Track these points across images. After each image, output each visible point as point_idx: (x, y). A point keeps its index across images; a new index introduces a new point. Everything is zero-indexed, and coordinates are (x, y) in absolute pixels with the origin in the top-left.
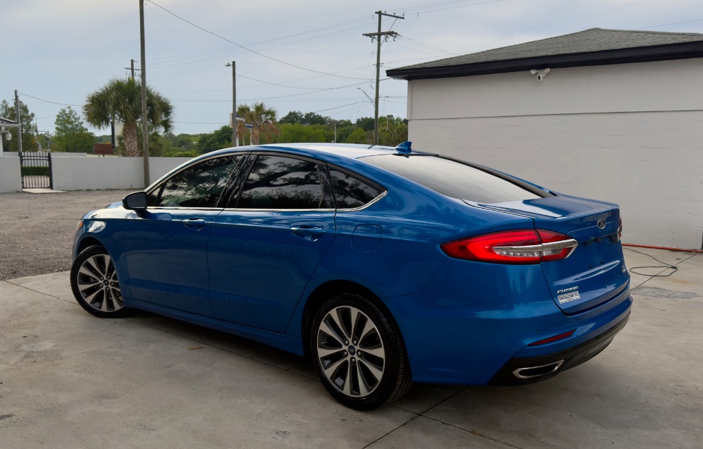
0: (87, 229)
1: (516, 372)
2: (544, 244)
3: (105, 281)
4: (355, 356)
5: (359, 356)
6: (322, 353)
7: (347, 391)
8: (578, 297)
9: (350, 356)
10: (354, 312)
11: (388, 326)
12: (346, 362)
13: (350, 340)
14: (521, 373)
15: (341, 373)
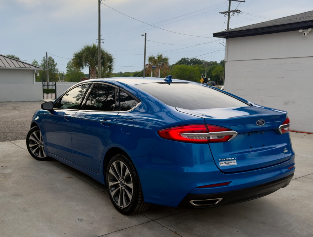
0: (35, 119)
1: (191, 202)
2: (210, 133)
3: (40, 143)
4: (123, 187)
5: (124, 187)
6: (111, 184)
7: (119, 204)
8: (236, 164)
9: (121, 186)
10: (122, 164)
11: (134, 173)
12: (119, 189)
13: (121, 178)
14: (194, 202)
15: (117, 195)
